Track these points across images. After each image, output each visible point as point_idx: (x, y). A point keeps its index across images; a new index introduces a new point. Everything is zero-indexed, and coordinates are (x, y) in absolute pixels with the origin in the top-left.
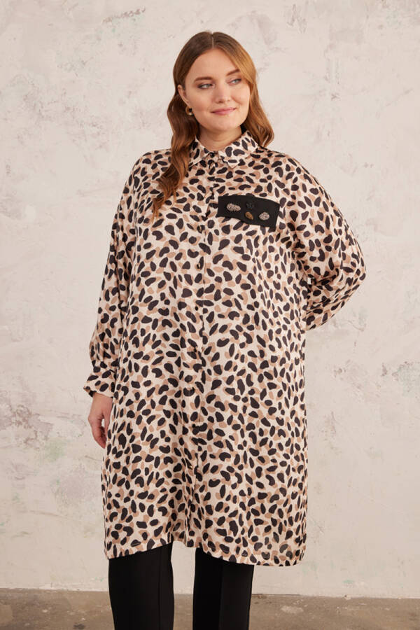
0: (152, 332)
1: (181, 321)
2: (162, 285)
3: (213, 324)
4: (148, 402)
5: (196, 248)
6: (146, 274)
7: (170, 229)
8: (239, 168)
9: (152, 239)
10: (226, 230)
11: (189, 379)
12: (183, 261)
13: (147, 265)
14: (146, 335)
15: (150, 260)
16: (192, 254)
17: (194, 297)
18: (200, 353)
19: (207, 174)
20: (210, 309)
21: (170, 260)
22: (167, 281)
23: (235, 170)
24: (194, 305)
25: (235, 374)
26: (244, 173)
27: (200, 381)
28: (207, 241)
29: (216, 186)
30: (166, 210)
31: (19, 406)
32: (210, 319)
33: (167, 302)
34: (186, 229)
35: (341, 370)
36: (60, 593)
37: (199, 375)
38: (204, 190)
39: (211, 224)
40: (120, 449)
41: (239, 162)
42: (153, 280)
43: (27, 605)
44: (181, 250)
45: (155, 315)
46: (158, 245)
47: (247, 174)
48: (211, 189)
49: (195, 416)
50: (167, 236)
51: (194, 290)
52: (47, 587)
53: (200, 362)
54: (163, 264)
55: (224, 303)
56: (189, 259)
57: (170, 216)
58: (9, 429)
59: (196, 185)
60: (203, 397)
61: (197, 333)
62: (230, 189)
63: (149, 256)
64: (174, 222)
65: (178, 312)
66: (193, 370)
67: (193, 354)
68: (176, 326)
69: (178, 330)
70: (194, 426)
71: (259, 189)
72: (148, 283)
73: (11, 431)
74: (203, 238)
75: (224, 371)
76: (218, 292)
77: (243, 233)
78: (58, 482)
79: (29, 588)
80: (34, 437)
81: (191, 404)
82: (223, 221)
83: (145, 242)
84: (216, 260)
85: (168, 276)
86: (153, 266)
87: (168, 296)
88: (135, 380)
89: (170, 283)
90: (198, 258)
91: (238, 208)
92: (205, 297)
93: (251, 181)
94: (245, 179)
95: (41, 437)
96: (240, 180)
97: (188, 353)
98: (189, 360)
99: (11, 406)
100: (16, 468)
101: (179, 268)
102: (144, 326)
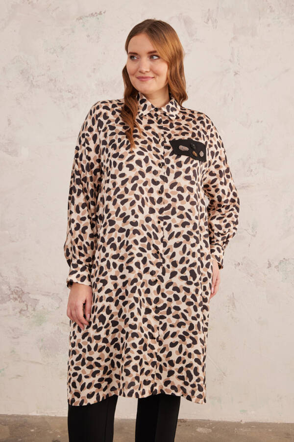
0: (126, 239)
1: (148, 231)
2: (133, 203)
3: (171, 232)
4: (123, 291)
5: (157, 178)
6: (121, 196)
7: (139, 163)
8: (176, 121)
9: (125, 170)
10: (179, 164)
11: (153, 273)
12: (148, 187)
13: (122, 190)
14: (122, 241)
15: (125, 186)
16: (155, 183)
17: (157, 214)
18: (161, 255)
19: (156, 124)
20: (168, 222)
21: (139, 185)
22: (136, 201)
23: (174, 122)
24: (156, 220)
25: (187, 266)
26: (181, 124)
27: (161, 275)
28: (166, 174)
29: (165, 133)
30: (137, 149)
31: (15, 287)
32: (169, 229)
33: (137, 217)
34: (151, 164)
35: (239, 264)
36: (43, 418)
37: (160, 270)
38: (157, 136)
39: (168, 161)
40: (100, 325)
41: (175, 117)
42: (126, 200)
43: (19, 426)
44: (147, 179)
45: (128, 226)
46: (130, 174)
47: (183, 125)
48: (163, 135)
49: (157, 300)
50: (137, 168)
51: (157, 209)
52: (34, 414)
53: (160, 260)
54: (134, 188)
55: (178, 217)
56: (153, 186)
57: (140, 153)
58: (8, 303)
59: (150, 131)
60: (163, 286)
61: (159, 240)
62: (175, 135)
63: (123, 183)
64: (142, 158)
65: (145, 224)
66: (156, 266)
67: (156, 255)
68: (143, 234)
69: (145, 237)
70: (156, 307)
71: (194, 135)
72: (123, 203)
73: (10, 304)
74: (162, 171)
75: (179, 264)
76: (174, 209)
77: (191, 165)
78: (42, 340)
79: (22, 414)
80: (26, 309)
81: (154, 291)
82: (176, 159)
83: (120, 172)
84: (172, 186)
85: (137, 197)
86: (126, 190)
87: (137, 212)
88: (113, 274)
89: (139, 203)
90: (159, 186)
91: (187, 149)
92: (165, 214)
93: (187, 129)
94: (183, 128)
95: (30, 309)
96: (179, 129)
97: (152, 254)
98: (153, 259)
99: (10, 287)
100: (13, 330)
101: (146, 192)
102: (120, 235)
